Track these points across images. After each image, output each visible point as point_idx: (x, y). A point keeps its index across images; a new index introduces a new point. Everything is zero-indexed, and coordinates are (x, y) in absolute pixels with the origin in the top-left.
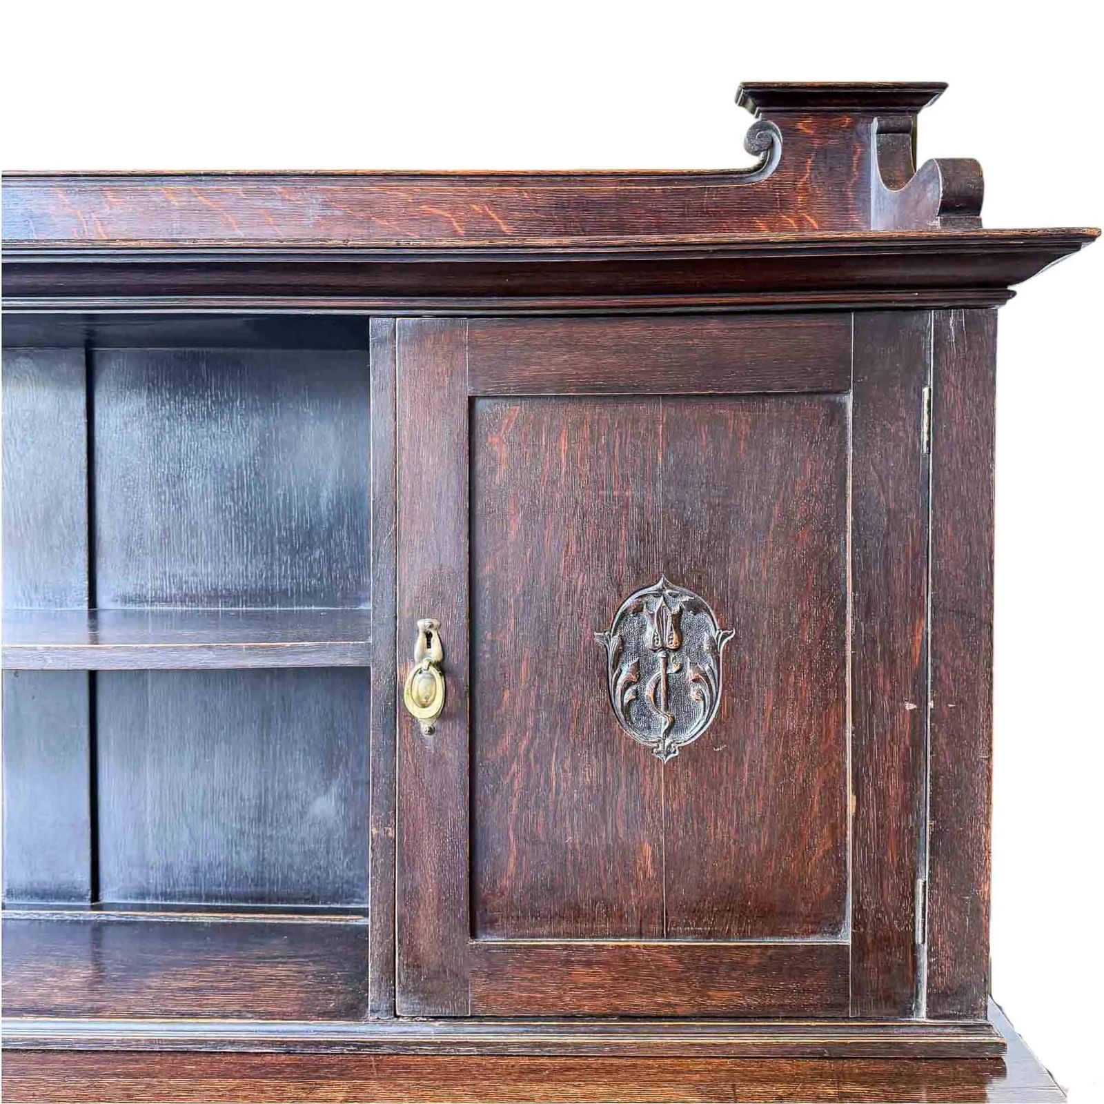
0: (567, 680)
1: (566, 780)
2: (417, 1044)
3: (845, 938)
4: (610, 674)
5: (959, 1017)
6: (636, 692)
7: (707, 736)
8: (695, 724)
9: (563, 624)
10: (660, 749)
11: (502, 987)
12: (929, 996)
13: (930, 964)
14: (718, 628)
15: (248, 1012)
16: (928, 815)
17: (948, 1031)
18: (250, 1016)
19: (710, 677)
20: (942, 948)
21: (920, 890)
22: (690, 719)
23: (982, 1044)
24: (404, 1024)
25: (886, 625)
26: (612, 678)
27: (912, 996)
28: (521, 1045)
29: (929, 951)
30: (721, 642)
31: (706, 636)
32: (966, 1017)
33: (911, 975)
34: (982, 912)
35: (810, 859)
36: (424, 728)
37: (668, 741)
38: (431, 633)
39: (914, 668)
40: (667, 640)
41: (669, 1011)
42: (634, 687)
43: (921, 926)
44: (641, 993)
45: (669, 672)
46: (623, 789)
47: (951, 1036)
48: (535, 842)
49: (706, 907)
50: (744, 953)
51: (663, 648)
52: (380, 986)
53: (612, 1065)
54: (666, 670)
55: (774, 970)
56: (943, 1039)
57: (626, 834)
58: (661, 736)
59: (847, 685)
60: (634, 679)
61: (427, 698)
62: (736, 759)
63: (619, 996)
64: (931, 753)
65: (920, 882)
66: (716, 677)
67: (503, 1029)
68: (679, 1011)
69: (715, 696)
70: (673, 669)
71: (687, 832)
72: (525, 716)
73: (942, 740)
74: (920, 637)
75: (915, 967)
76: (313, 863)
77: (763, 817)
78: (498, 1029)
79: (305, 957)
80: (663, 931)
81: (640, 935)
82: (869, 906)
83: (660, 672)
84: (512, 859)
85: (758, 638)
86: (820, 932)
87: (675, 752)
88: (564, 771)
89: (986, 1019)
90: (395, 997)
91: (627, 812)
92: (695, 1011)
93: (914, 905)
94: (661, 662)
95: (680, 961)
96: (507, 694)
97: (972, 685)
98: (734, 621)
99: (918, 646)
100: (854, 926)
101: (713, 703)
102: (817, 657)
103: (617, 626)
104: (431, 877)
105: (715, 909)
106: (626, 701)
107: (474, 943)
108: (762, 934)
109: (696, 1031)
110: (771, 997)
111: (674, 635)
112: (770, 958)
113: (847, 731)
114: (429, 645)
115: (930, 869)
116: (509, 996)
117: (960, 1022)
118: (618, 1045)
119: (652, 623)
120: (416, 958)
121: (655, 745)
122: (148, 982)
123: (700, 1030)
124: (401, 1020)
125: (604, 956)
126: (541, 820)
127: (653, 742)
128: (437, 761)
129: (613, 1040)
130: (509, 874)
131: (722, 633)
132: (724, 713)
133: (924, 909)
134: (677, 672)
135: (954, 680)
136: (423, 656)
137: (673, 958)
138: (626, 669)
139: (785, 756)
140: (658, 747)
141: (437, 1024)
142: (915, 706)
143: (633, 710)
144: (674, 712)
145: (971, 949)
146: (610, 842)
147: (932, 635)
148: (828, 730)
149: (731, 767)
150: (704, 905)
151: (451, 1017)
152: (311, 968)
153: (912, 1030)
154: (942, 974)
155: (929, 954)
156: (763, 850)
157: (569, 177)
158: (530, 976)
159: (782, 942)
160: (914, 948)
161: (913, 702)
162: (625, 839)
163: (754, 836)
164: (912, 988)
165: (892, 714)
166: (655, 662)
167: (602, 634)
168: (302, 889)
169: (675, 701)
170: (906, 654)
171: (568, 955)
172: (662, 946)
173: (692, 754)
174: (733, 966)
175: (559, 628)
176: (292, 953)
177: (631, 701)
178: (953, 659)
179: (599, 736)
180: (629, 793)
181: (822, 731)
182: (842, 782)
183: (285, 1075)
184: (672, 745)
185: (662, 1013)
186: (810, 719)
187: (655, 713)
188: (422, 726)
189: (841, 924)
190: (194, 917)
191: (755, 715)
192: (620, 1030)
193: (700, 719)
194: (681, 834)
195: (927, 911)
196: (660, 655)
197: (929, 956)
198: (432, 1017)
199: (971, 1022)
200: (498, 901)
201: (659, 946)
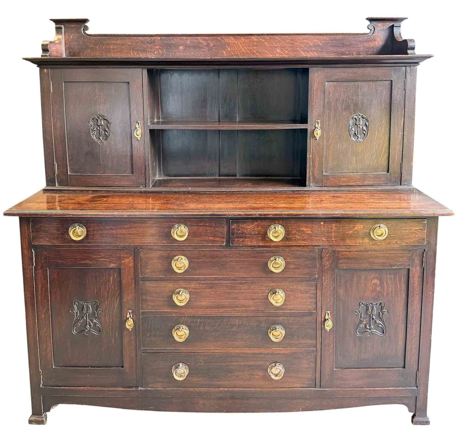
2: (315, 190)
10: (357, 142)
23: (411, 189)
25: (397, 120)
35: (382, 159)
37: (358, 140)
38: (318, 123)
39: (402, 127)
44: (353, 182)
46: (351, 148)
48: (335, 158)
50: (371, 175)
51: (359, 124)
52: (309, 181)
57: (351, 156)
61: (318, 134)
62: (371, 143)
63: (349, 182)
68: (359, 185)
71: (361, 156)
73: (406, 139)
80: (357, 172)
81: (353, 172)
82: (392, 167)
85: (375, 122)
86: (384, 171)
90: (311, 183)
91: (351, 153)
92: (362, 185)
95: (360, 177)
97: (411, 129)
99: (402, 123)
112: (375, 176)
116: (330, 183)
120: (314, 177)
124: (312, 187)
126: (336, 154)
130: (330, 163)
132: (369, 136)
135: (408, 129)
139: (379, 143)
142: (401, 133)
145: (409, 173)
149: (369, 145)
150: (364, 168)
151: (320, 186)
154: (404, 178)
156: (374, 158)
157: (333, 34)
158: (334, 179)
159: (377, 173)
167: (348, 122)
170: (400, 125)
171: (340, 176)
173: (362, 143)
178: (408, 125)
179: (347, 140)
185: (356, 185)
186: (383, 136)
191: (374, 136)
198: (317, 186)
200: (328, 168)
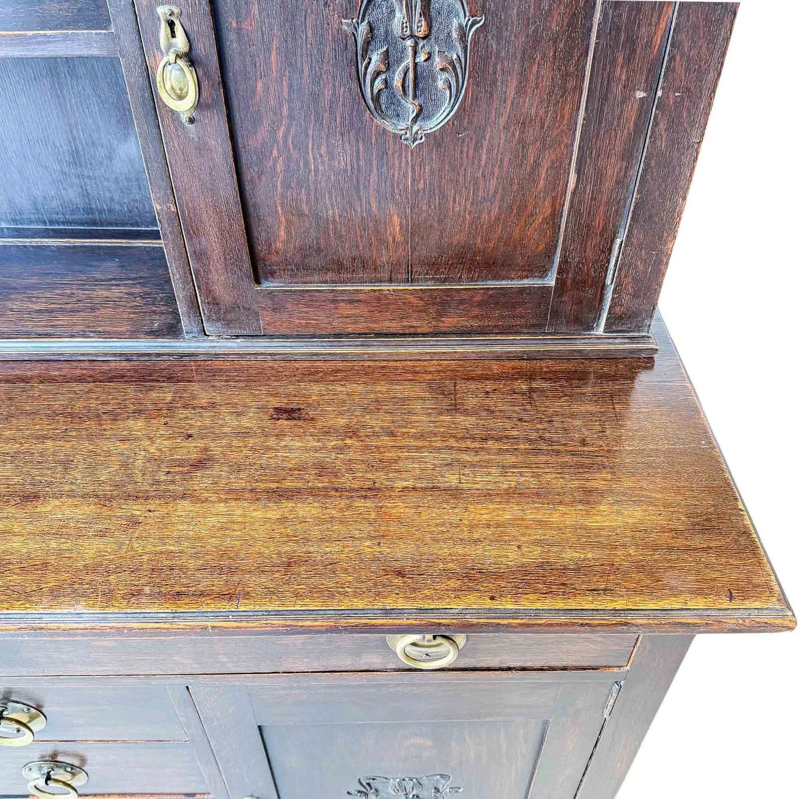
0: (317, 69)
1: (323, 163)
2: (225, 354)
3: (551, 281)
4: (359, 64)
5: (628, 332)
6: (386, 81)
7: (451, 123)
8: (441, 112)
9: (309, 11)
10: (408, 136)
11: (285, 316)
12: (608, 319)
13: (613, 299)
14: (467, 14)
15: (90, 331)
16: (636, 189)
17: (617, 341)
18: (92, 335)
19: (457, 66)
20: (625, 287)
21: (616, 247)
22: (437, 106)
23: (640, 350)
24: (213, 341)
25: (634, 13)
26: (362, 69)
27: (595, 318)
28: (303, 354)
29: (615, 289)
30: (470, 30)
31: (455, 23)
32: (634, 332)
33: (597, 305)
34: (663, 262)
35: (531, 224)
36: (184, 118)
37: (415, 128)
38: (172, 21)
39: (652, 57)
40: (416, 27)
41: (412, 330)
42: (383, 76)
43: (612, 273)
44: (392, 320)
45: (417, 60)
46: (375, 171)
47: (619, 344)
48: (301, 215)
49: (443, 262)
50: (470, 293)
51: (412, 36)
52: (190, 317)
53: (369, 366)
54: (414, 60)
55: (492, 304)
56: (612, 347)
57: (379, 207)
58: (409, 123)
59: (586, 73)
60: (383, 68)
61: (181, 90)
62: (477, 143)
63: (375, 322)
64: (650, 138)
65: (618, 241)
66: (463, 66)
67: (289, 344)
68: (419, 331)
69: (460, 85)
70: (421, 58)
71: (430, 207)
72: (281, 105)
73: (662, 126)
74: (664, 26)
75: (601, 300)
76: (130, 197)
77: (496, 192)
78: (285, 344)
79: (133, 279)
80: (408, 278)
81: (390, 281)
82: (573, 259)
83: (408, 61)
84: (282, 228)
85: (506, 24)
86: (531, 276)
87: (421, 138)
88: (321, 156)
89: (648, 332)
90: (202, 323)
91: (378, 191)
92: (431, 330)
93: (610, 259)
94: (410, 51)
95: (421, 299)
96: (260, 85)
97: (701, 74)
98: (483, 7)
99: (660, 33)
100: (558, 273)
101: (458, 92)
102: (561, 46)
103: (365, 12)
104: (215, 241)
105: (450, 262)
106: (375, 91)
107: (259, 288)
108: (486, 279)
109: (432, 344)
110: (489, 321)
111: (423, 23)
112: (491, 296)
113: (580, 117)
114: (173, 35)
115: (628, 232)
116: (290, 322)
117: (628, 335)
118: (374, 354)
119: (401, 10)
120: (214, 299)
121: (403, 132)
122: (9, 304)
123: (434, 343)
124: (210, 338)
125: (362, 297)
126: (304, 197)
127: (402, 130)
128: (202, 148)
129: (370, 350)
130: (282, 238)
131: (471, 20)
132: (469, 102)
133: (617, 261)
134: (425, 61)
135: (686, 70)
136: (170, 46)
137: (415, 297)
138: (376, 57)
139: (519, 142)
140: (406, 134)
141: (238, 341)
142: (645, 95)
143: (383, 99)
144: (420, 100)
145: (649, 289)
146: (365, 215)
147: (676, 24)
148: (563, 117)
149: (471, 152)
150: (442, 259)
151: (248, 336)
152: (137, 290)
153: (591, 341)
154: (622, 305)
155: (614, 292)
156: (493, 219)
158: (306, 310)
159: (501, 285)
160: (603, 287)
161: (645, 90)
162: (377, 213)
163: (486, 208)
164: (596, 313)
165: (623, 102)
166: (404, 50)
167: (350, 21)
168: (125, 216)
169: (423, 91)
170: (647, 42)
171: (334, 296)
172: (407, 290)
173: (436, 140)
174: (462, 302)
175: (306, 14)
176: (123, 276)
177: (380, 90)
178: (690, 49)
179: (352, 124)
180: (380, 175)
181: (556, 118)
182: (567, 162)
183: (126, 379)
184: (419, 132)
185: (407, 331)
186: (548, 106)
187: (403, 101)
188: (182, 116)
189: (549, 271)
190: (42, 242)
191: (496, 104)
192: (376, 343)
193: (445, 107)
194: (425, 208)
195: (619, 262)
196: (409, 43)
197: (614, 293)
198: (235, 336)
199: (636, 334)
200: (274, 259)
201: (404, 290)
